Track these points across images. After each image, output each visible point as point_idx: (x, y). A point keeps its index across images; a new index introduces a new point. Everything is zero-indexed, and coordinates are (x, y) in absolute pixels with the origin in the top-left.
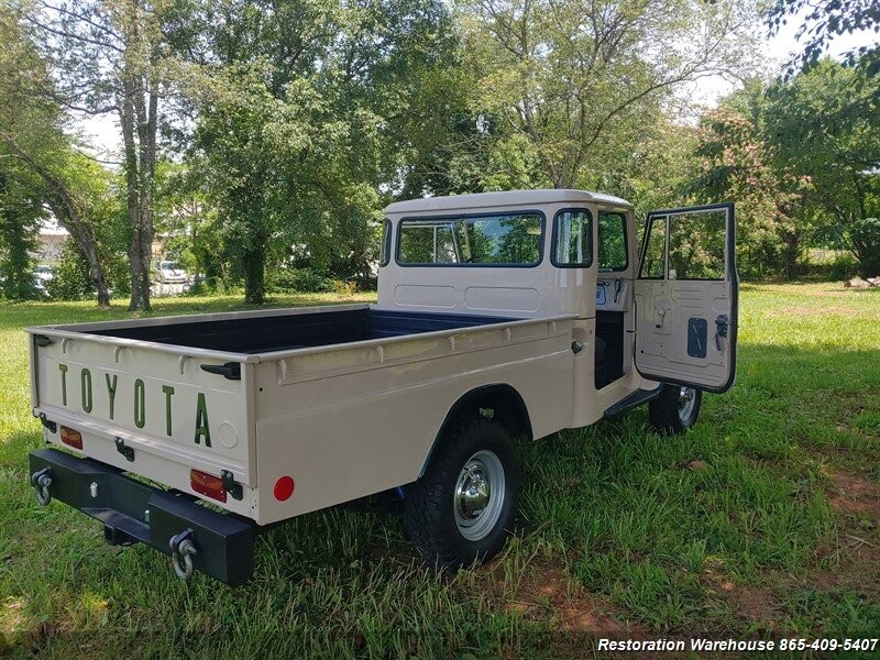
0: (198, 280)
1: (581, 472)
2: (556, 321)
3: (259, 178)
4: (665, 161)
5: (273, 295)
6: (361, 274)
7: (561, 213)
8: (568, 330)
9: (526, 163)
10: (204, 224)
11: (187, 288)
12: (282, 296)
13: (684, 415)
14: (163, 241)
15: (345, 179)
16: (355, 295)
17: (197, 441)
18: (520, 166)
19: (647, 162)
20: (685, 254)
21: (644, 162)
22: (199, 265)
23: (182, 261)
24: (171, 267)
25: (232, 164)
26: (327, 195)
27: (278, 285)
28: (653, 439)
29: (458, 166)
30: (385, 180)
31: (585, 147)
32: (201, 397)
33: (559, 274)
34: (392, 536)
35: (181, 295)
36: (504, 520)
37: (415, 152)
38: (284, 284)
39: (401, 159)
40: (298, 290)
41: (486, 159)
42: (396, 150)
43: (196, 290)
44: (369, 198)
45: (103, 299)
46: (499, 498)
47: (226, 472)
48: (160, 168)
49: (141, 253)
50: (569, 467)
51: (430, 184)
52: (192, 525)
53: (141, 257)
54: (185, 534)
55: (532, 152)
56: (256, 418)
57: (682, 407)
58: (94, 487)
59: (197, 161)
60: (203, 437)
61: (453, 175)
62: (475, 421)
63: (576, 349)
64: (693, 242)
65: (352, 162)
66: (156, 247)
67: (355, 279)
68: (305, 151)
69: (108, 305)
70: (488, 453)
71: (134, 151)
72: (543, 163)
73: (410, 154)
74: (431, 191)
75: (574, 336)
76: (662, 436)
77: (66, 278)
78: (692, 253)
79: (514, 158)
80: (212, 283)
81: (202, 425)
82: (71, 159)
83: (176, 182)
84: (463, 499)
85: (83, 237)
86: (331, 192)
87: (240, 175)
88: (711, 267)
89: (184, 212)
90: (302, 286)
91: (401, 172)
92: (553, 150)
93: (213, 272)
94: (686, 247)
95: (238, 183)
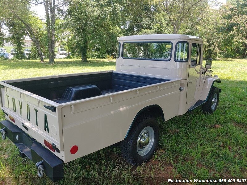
0: (69, 54)
1: (179, 127)
2: (174, 81)
3: (86, 24)
4: (208, 20)
5: (90, 59)
6: (115, 53)
7: (178, 43)
8: (178, 84)
9: (165, 20)
10: (70, 38)
11: (66, 56)
12: (92, 59)
13: (213, 107)
14: (59, 43)
15: (111, 25)
16: (113, 60)
17: (45, 130)
18: (163, 21)
19: (202, 20)
20: (212, 50)
21: (201, 20)
22: (69, 50)
23: (64, 48)
24: (61, 50)
25: (77, 21)
26: (105, 30)
27: (91, 56)
28: (203, 116)
29: (145, 21)
30: (123, 25)
31: (184, 16)
32: (45, 115)
33: (176, 64)
34: (117, 150)
35: (64, 58)
36: (153, 148)
37: (132, 17)
38: (93, 56)
39: (128, 19)
40: (97, 58)
41: (153, 19)
42: (126, 16)
43: (69, 57)
44: (118, 30)
45: (42, 59)
46: (152, 142)
47: (53, 144)
48: (57, 21)
49: (52, 47)
50: (176, 126)
51: (136, 26)
52: (43, 160)
53: (52, 48)
54: (41, 162)
55: (167, 17)
56: (62, 126)
57: (212, 105)
58: (17, 137)
59: (67, 19)
60: (46, 129)
61: (143, 24)
62: (145, 117)
63: (181, 90)
64: (215, 46)
65: (112, 20)
66: (56, 44)
67: (113, 55)
68: (99, 16)
69: (43, 61)
70: (149, 127)
71: (49, 16)
72: (170, 20)
73: (130, 17)
74: (136, 28)
75: (180, 85)
76: (206, 115)
77: (32, 53)
78: (214, 49)
79: (161, 19)
80: (73, 55)
81: (46, 125)
82: (32, 18)
83: (62, 26)
84: (140, 143)
85: (36, 41)
86: (106, 29)
87: (80, 24)
88: (220, 54)
89: (65, 34)
90: (98, 57)
91: (128, 23)
92: (174, 17)
93: (73, 52)
94: (212, 47)
95: (79, 26)
